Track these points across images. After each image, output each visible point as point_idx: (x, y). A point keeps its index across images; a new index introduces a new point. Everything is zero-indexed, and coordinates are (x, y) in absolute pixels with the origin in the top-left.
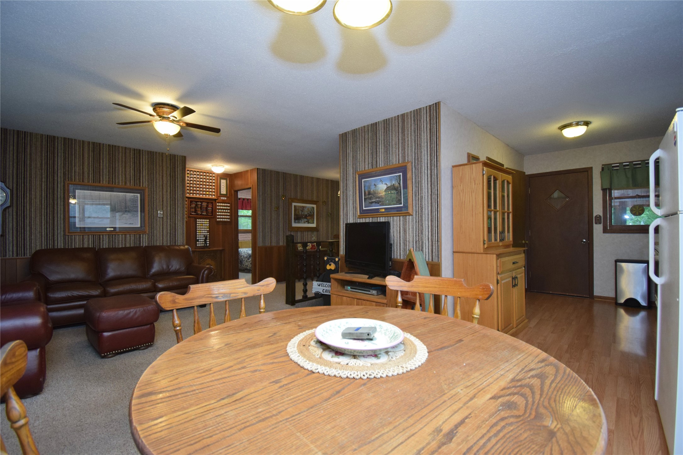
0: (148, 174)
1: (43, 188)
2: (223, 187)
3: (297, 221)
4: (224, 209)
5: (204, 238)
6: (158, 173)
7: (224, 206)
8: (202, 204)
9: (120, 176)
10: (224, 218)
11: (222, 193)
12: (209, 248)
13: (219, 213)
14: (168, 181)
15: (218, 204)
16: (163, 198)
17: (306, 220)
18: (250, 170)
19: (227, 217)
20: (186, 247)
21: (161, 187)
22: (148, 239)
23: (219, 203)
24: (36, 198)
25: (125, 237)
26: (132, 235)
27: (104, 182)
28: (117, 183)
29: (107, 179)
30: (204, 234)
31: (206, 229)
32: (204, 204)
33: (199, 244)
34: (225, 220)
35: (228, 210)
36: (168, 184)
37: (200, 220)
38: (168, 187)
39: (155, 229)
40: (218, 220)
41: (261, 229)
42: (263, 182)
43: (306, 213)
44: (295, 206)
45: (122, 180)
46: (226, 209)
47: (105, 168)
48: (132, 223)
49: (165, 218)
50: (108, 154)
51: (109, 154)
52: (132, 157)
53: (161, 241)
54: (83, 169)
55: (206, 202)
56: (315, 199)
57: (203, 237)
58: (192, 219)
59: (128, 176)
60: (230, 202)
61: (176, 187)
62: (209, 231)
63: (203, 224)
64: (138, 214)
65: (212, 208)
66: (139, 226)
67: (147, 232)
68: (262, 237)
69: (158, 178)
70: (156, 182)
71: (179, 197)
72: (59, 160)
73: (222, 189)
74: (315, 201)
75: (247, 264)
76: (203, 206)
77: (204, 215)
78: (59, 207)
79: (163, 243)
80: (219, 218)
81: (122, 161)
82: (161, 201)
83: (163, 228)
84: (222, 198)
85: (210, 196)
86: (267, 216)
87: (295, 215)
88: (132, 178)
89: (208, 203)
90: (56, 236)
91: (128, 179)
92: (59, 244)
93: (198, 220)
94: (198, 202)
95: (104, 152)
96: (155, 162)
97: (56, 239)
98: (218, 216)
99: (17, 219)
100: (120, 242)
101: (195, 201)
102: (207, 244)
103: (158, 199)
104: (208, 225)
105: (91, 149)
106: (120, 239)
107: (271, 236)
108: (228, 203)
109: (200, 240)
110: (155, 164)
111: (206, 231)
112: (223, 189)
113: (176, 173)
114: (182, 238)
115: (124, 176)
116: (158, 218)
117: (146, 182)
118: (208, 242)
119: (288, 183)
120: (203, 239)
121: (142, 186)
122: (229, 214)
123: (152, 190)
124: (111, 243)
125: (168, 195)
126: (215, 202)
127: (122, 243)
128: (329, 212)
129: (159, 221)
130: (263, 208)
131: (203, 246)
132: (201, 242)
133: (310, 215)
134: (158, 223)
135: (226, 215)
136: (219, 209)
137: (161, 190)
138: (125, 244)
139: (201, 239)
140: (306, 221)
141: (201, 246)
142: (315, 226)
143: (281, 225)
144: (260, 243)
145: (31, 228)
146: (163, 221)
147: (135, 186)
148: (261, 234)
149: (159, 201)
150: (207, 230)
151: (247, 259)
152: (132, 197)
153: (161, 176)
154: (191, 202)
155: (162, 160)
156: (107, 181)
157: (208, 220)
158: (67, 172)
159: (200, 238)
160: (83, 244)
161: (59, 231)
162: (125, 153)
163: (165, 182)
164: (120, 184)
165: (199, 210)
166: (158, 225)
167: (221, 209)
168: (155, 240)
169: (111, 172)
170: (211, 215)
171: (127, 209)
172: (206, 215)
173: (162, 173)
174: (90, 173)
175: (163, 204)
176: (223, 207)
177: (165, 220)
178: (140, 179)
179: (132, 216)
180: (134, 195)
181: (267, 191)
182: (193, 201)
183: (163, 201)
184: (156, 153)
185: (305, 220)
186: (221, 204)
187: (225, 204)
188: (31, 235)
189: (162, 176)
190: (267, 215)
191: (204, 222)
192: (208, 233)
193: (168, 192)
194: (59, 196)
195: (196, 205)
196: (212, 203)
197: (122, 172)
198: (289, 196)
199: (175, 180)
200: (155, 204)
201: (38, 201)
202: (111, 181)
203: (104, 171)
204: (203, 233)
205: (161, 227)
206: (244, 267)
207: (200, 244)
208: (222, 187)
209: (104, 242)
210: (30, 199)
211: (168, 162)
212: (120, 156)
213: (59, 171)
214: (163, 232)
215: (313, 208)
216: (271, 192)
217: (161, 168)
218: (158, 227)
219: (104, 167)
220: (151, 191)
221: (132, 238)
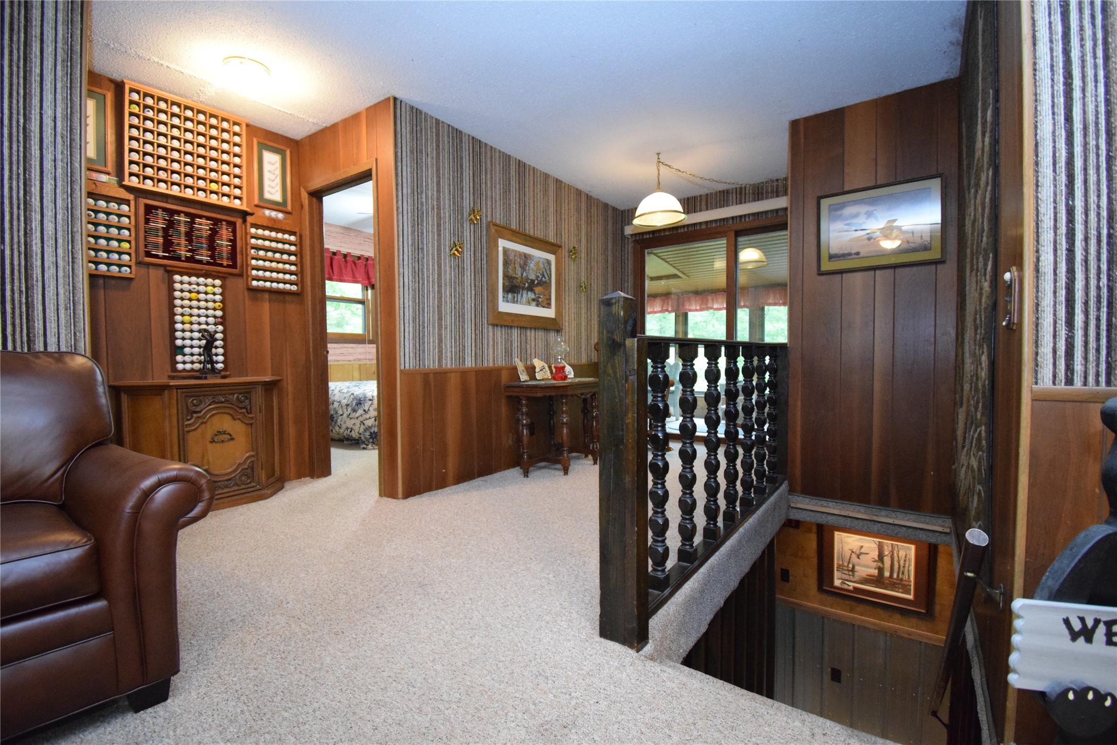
2: (273, 177)
3: (510, 296)
4: (275, 251)
5: (204, 342)
7: (277, 241)
8: (193, 222)
10: (278, 281)
11: (267, 196)
12: (224, 377)
13: (257, 259)
15: (253, 230)
17: (533, 296)
18: (368, 109)
19: (287, 277)
20: (80, 362)
23: (257, 226)
30: (204, 327)
31: (210, 312)
32: (203, 226)
33: (184, 363)
34: (281, 286)
35: (290, 254)
37: (186, 278)
40: (255, 283)
41: (409, 314)
42: (412, 152)
43: (532, 277)
44: (505, 251)
46: (282, 252)
55: (208, 218)
56: (552, 239)
57: (200, 339)
58: (156, 275)
60: (297, 230)
62: (221, 317)
63: (198, 292)
65: (233, 242)
68: (414, 337)
73: (267, 183)
74: (553, 245)
75: (349, 424)
76: (199, 230)
77: (200, 262)
80: (258, 279)
84: (267, 212)
85: (225, 198)
86: (428, 269)
87: (506, 276)
89: (216, 222)
93: (177, 277)
94: (178, 213)
98: (254, 272)
101: (164, 209)
102: (212, 362)
104: (218, 298)
107: (440, 335)
108: (292, 233)
109: (187, 350)
111: (211, 320)
112: (273, 184)
114: (68, 326)
118: (221, 358)
119: (486, 174)
120: (200, 347)
122: (293, 268)
126: (245, 221)
128: (583, 279)
130: (413, 240)
131: (199, 370)
132: (192, 355)
133: (539, 284)
135: (285, 272)
136: (258, 248)
139: (192, 347)
140: (533, 300)
141: (192, 370)
142: (553, 316)
143: (469, 305)
144: (406, 360)
148: (409, 329)
150: (215, 317)
151: (350, 409)
154: (149, 209)
157: (218, 282)
159: (188, 342)
165: (183, 242)
167: (267, 250)
170: (228, 266)
172: (208, 263)
176: (274, 245)
181: (427, 185)
182: (156, 208)
185: (531, 295)
186: (267, 233)
187: (280, 235)
190: (428, 265)
191: (202, 288)
192: (220, 328)
195: (171, 224)
196: (232, 225)
198: (489, 216)
204: (199, 324)
206: (342, 431)
207: (189, 361)
208: (267, 176)
215: (549, 262)
216: (438, 191)
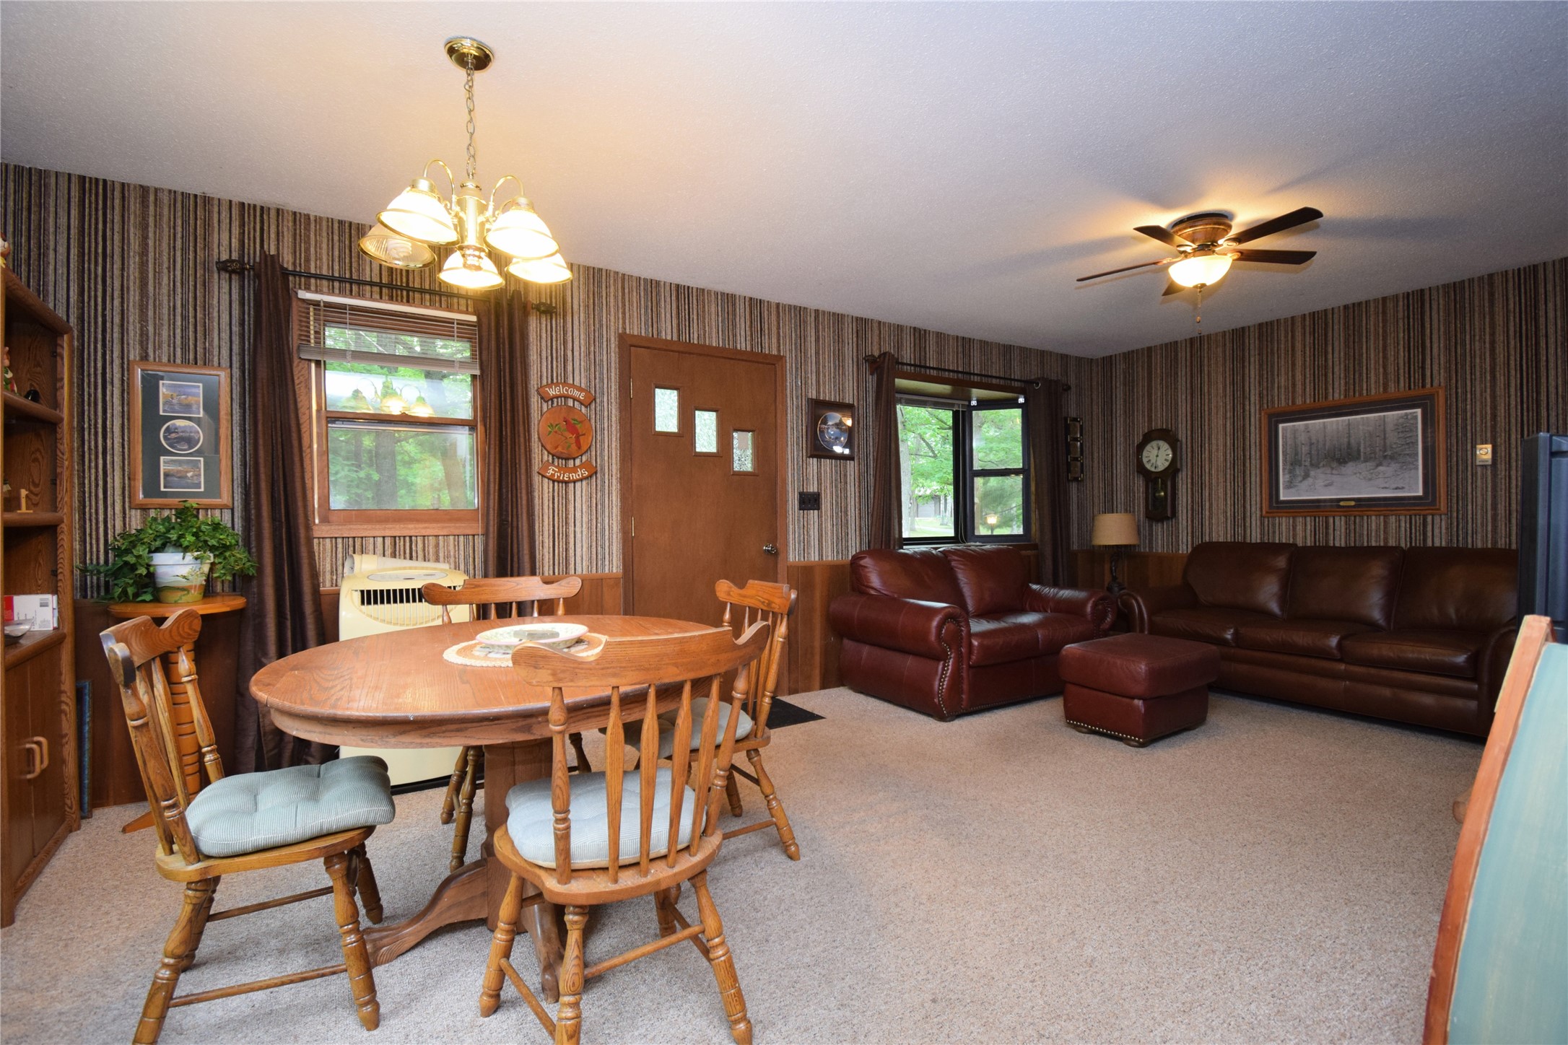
0: (1448, 348)
1: (1228, 429)
6: (1477, 338)
9: (1373, 372)
14: (1512, 352)
16: (1494, 408)
21: (1488, 378)
22: (1447, 529)
24: (1217, 450)
25: (1385, 522)
26: (1402, 518)
27: (1336, 396)
28: (1365, 392)
29: (1343, 388)
36: (1512, 363)
38: (1513, 372)
39: (1470, 500)
45: (1377, 382)
47: (1337, 362)
48: (1400, 486)
49: (1501, 467)
50: (1344, 328)
51: (1346, 328)
52: (1400, 315)
53: (1490, 536)
54: (1293, 376)
59: (1391, 369)
61: (1543, 363)
64: (1417, 460)
66: (1420, 493)
67: (1443, 508)
69: (1478, 352)
70: (1473, 367)
71: (1553, 397)
72: (1252, 373)
78: (1253, 462)
79: (1495, 542)
81: (1377, 334)
82: (1488, 418)
83: (1494, 497)
88: (1401, 371)
90: (1248, 520)
91: (1392, 377)
92: (1253, 537)
95: (1336, 327)
96: (1467, 309)
97: (1248, 524)
99: (1192, 489)
100: (1373, 534)
103: (1478, 413)
105: (1308, 329)
106: (1374, 527)
110: (1468, 315)
113: (1542, 320)
115: (1381, 370)
116: (1479, 470)
117: (1442, 371)
121: (1428, 386)
123: (1459, 390)
124: (1352, 535)
125: (1513, 397)
127: (1378, 536)
129: (1484, 476)
134: (1479, 483)
137: (1488, 384)
138: (1386, 539)
145: (1211, 505)
146: (1494, 475)
147: (1410, 388)
149: (1483, 417)
152: (1401, 421)
153: (1487, 345)
155: (1492, 294)
156: (1342, 392)
158: (1265, 392)
160: (1295, 536)
161: (1253, 509)
162: (1384, 313)
163: (1500, 359)
164: (1373, 392)
166: (1479, 489)
168: (1470, 532)
169: (1351, 369)
171: (1389, 453)
173: (1493, 334)
174: (1308, 381)
175: (1494, 427)
177: (1502, 473)
178: (1423, 368)
179: (1401, 467)
180: (1406, 414)
183: (1494, 417)
184: (1471, 281)
188: (1210, 518)
189: (1493, 343)
193: (1513, 384)
194: (1253, 441)
197: (1377, 362)
199: (1537, 343)
200: (1469, 428)
201: (1221, 454)
202: (1352, 391)
203: (1336, 369)
205: (1489, 493)
209: (1337, 533)
210: (1210, 452)
211: (1511, 296)
212: (1372, 323)
213: (1252, 392)
214: (1494, 507)
217: (1487, 320)
218: (1479, 495)
219: (1336, 360)
220: (1457, 393)
221: (1403, 524)
